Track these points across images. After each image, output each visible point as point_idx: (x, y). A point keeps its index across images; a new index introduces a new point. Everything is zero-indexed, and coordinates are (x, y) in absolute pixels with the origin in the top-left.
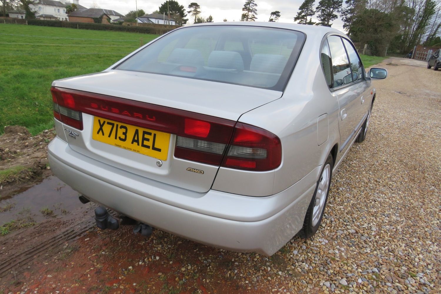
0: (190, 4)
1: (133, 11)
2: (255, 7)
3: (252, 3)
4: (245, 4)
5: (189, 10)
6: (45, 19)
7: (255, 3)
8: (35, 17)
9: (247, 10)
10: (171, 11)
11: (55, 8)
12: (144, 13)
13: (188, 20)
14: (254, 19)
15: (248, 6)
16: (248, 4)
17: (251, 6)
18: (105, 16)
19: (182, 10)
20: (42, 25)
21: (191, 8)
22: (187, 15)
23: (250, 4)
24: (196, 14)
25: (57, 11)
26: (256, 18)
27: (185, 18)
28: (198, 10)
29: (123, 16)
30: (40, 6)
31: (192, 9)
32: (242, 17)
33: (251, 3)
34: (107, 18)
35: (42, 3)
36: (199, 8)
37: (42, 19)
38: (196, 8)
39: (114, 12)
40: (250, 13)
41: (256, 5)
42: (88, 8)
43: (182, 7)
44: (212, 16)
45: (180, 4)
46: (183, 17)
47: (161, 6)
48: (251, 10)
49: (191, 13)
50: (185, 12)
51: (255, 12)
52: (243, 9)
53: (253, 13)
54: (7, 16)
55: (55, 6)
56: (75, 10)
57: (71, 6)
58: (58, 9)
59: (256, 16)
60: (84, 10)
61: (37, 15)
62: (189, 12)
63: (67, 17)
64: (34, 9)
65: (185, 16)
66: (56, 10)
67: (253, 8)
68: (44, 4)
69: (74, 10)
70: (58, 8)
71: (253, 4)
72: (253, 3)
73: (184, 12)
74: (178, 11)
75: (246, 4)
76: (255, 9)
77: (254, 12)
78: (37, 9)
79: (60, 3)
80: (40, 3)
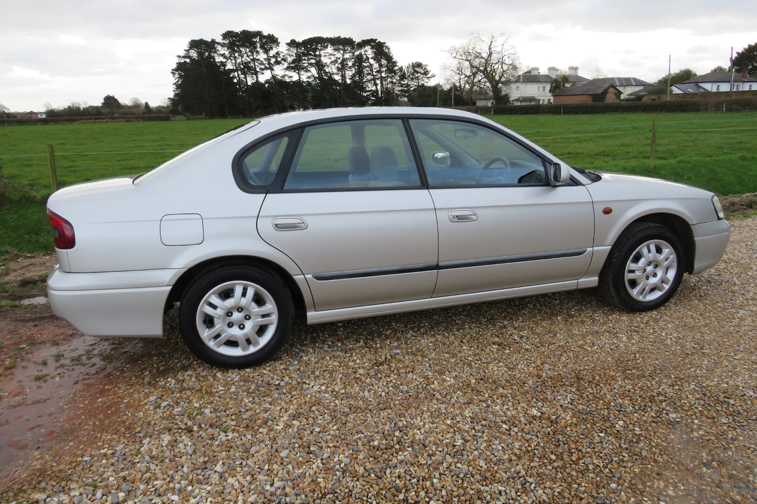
6: (523, 104)
8: (509, 102)
11: (541, 85)
12: (695, 75)
18: (611, 90)
20: (511, 114)
25: (541, 89)
29: (651, 85)
30: (518, 84)
34: (615, 91)
35: (521, 81)
37: (518, 104)
42: (591, 78)
54: (474, 103)
55: (540, 82)
56: (566, 85)
57: (561, 79)
58: (544, 87)
60: (584, 83)
61: (511, 99)
63: (552, 98)
64: (506, 90)
66: (540, 89)
68: (524, 82)
69: (564, 85)
70: (544, 85)
78: (509, 91)
79: (547, 76)
80: (517, 81)
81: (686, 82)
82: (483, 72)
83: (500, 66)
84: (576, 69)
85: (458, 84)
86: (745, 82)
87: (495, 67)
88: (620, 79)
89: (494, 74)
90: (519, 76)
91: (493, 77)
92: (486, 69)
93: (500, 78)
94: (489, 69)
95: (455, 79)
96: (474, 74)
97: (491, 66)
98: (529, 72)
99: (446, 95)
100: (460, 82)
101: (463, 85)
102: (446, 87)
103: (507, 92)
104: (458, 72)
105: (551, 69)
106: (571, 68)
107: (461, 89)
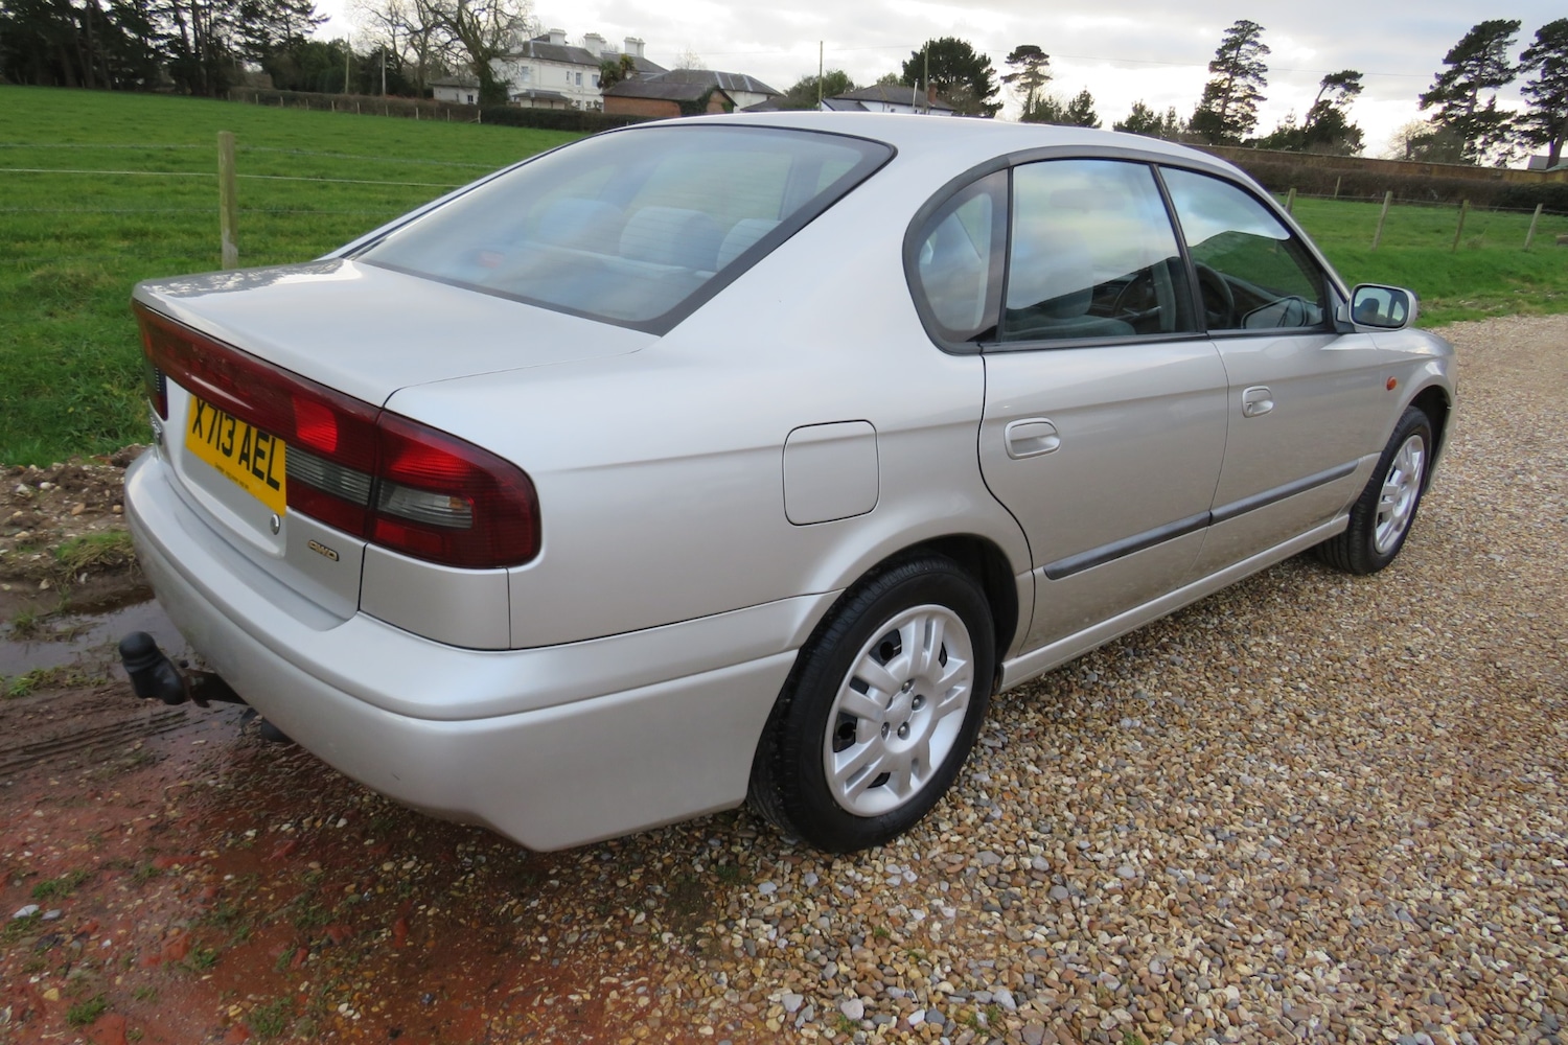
0: (1014, 52)
1: (811, 78)
2: (1260, 57)
3: (1248, 42)
4: (1221, 45)
5: (1008, 70)
6: (537, 105)
7: (1260, 41)
8: (506, 98)
9: (1227, 70)
10: (945, 76)
11: (568, 68)
12: (851, 85)
13: (1000, 106)
14: (1252, 101)
15: (1234, 53)
16: (1234, 44)
17: (1246, 55)
18: (716, 96)
19: (984, 71)
20: (521, 125)
21: (1015, 65)
22: (998, 89)
23: (1243, 46)
24: (1031, 86)
25: (573, 78)
26: (1261, 99)
27: (991, 101)
28: (1041, 70)
29: (780, 95)
30: (523, 63)
31: (1020, 68)
32: (1205, 95)
33: (1245, 42)
34: (723, 100)
35: (532, 55)
36: (1047, 64)
37: (526, 105)
38: (1034, 65)
39: (751, 80)
40: (1238, 81)
41: (1265, 49)
42: (670, 67)
43: (985, 61)
44: (1089, 91)
45: (978, 49)
46: (985, 95)
47: (911, 57)
48: (1242, 67)
49: (1016, 83)
50: (995, 80)
51: (1261, 75)
52: (1214, 67)
53: (1250, 80)
54: (429, 94)
55: (570, 62)
56: (629, 76)
57: (617, 63)
58: (578, 74)
59: (1260, 90)
60: (658, 75)
61: (512, 93)
62: (1008, 79)
63: (601, 100)
64: (505, 73)
65: (993, 93)
66: (571, 78)
67: (1254, 59)
68: (537, 58)
69: (624, 77)
70: (578, 70)
71: (1252, 48)
72: (1254, 43)
73: (990, 80)
74: (970, 77)
75: (1224, 48)
76: (1260, 65)
77: (1256, 76)
78: (511, 75)
79: (584, 52)
80: (524, 55)
81: (840, 96)
82: (455, 27)
83: (492, 18)
84: (639, 44)
85: (390, 46)
86: (932, 108)
87: (480, 19)
88: (724, 76)
89: (478, 33)
90: (526, 45)
91: (478, 42)
92: (460, 19)
93: (494, 43)
94: (466, 20)
95: (382, 34)
96: (427, 30)
97: (472, 15)
98: (546, 38)
99: (363, 68)
100: (394, 42)
101: (400, 52)
102: (362, 48)
103: (509, 77)
104: (389, 17)
105: (592, 38)
106: (630, 41)
107: (396, 55)
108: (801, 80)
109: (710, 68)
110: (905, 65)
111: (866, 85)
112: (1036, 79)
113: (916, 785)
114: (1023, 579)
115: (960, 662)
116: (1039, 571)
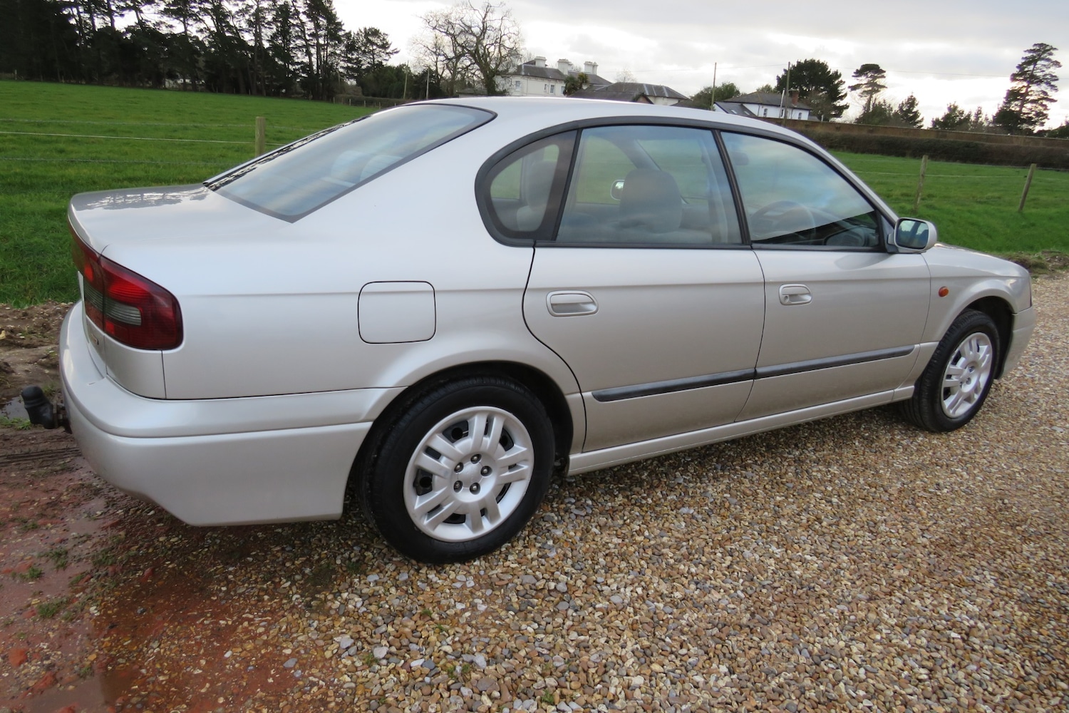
0: (859, 68)
1: (709, 88)
2: (1054, 70)
3: (1043, 59)
4: (1020, 62)
5: (854, 82)
7: (1053, 58)
9: (1025, 80)
10: (807, 86)
11: (546, 82)
12: (738, 92)
13: (846, 107)
14: (1045, 102)
15: (1031, 67)
16: (1031, 61)
17: (1040, 69)
18: (642, 100)
19: (836, 82)
21: (860, 78)
22: (846, 95)
23: (1039, 62)
24: (871, 93)
25: (549, 89)
26: (1052, 100)
27: (840, 103)
28: (880, 81)
29: (687, 99)
30: (517, 78)
31: (863, 80)
32: (1007, 98)
33: (1040, 59)
35: (523, 73)
36: (883, 77)
38: (875, 78)
39: (668, 89)
40: (1034, 87)
41: (1057, 64)
42: (613, 82)
43: (837, 75)
44: (915, 96)
45: (832, 68)
46: (836, 99)
47: (783, 73)
48: (1036, 77)
49: (859, 91)
50: (844, 89)
51: (1053, 83)
52: (1014, 78)
53: (1043, 87)
55: (547, 78)
56: (585, 87)
57: (576, 77)
58: (552, 86)
59: (1052, 94)
60: (605, 86)
62: (854, 88)
64: (503, 85)
65: (841, 98)
66: (547, 88)
67: (1047, 71)
68: (526, 75)
69: (581, 87)
70: (552, 83)
71: (1046, 63)
72: (1048, 60)
73: (840, 88)
74: (826, 86)
75: (1023, 63)
76: (1052, 76)
77: (1048, 83)
79: (557, 71)
80: (517, 73)
81: (729, 100)
82: (473, 55)
83: (497, 49)
84: (594, 66)
85: (434, 68)
86: (795, 108)
87: (490, 50)
88: (649, 87)
89: (488, 59)
90: (519, 67)
91: (488, 65)
92: (477, 51)
93: (497, 66)
94: (481, 51)
95: (430, 61)
96: (458, 57)
97: (485, 47)
98: (533, 62)
99: (416, 82)
100: (436, 66)
101: (440, 71)
102: (417, 70)
103: (505, 88)
104: (434, 50)
105: (562, 62)
106: (588, 64)
107: (438, 74)
108: (702, 89)
109: (640, 81)
110: (778, 79)
111: (748, 92)
112: (875, 88)
113: (487, 526)
114: (572, 398)
115: (522, 448)
116: (588, 394)
